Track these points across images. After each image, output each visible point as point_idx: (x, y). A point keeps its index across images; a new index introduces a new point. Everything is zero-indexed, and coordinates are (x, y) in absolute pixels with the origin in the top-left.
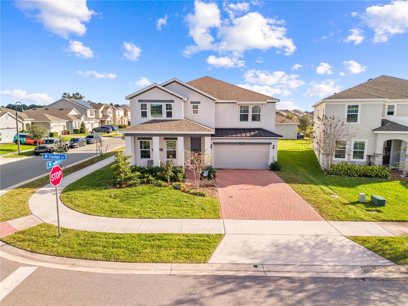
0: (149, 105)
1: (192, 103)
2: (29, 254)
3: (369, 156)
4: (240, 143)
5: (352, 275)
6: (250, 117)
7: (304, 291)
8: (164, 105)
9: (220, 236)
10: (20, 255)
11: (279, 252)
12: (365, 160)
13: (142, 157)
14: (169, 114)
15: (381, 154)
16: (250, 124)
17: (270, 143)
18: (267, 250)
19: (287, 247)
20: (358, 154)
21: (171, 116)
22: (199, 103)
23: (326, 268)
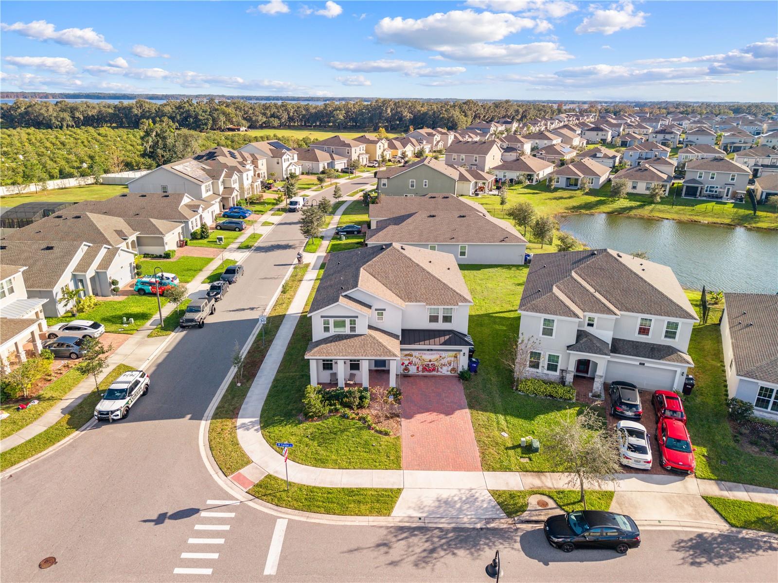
0: (331, 321)
1: (376, 310)
2: (276, 508)
3: (562, 371)
4: (428, 350)
5: (478, 526)
6: (441, 319)
7: (446, 538)
8: (348, 321)
9: (399, 491)
10: (270, 508)
11: (439, 507)
12: (558, 373)
13: (324, 368)
14: (353, 329)
15: (572, 371)
16: (440, 325)
17: (461, 351)
18: (433, 505)
19: (446, 502)
20: (552, 367)
21: (355, 331)
22: (384, 310)
23: (465, 520)
